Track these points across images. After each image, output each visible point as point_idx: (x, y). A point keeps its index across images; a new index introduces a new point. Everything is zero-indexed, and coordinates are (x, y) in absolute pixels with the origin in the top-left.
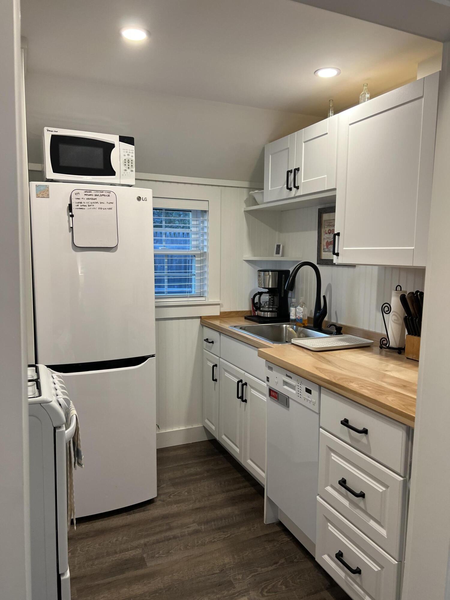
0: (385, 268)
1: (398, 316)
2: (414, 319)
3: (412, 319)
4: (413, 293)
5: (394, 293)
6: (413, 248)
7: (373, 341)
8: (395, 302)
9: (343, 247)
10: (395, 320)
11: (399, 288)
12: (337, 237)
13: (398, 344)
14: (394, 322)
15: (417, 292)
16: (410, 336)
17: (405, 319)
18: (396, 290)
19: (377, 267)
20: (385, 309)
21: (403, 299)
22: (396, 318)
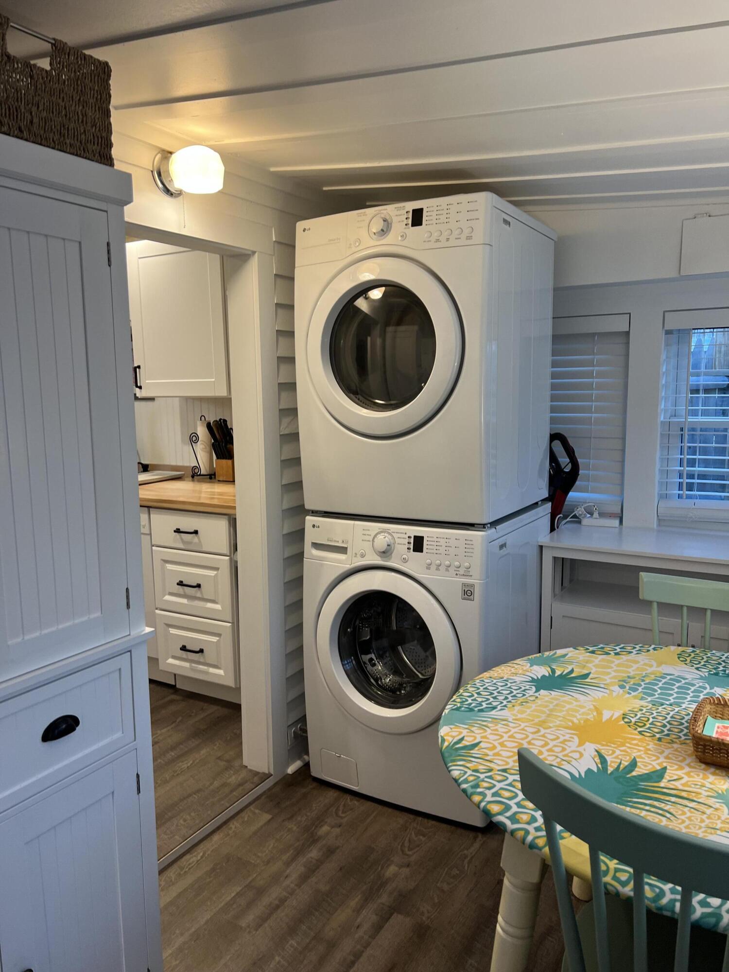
0: (187, 399)
1: (205, 444)
2: (221, 444)
3: (219, 444)
4: (217, 421)
5: (199, 423)
6: (213, 380)
7: (183, 473)
8: (202, 431)
9: (146, 380)
10: (203, 448)
11: (203, 418)
12: (137, 369)
13: (208, 470)
14: (202, 451)
15: (220, 419)
16: (220, 461)
17: (213, 445)
18: (201, 420)
19: (178, 399)
20: (193, 439)
21: (209, 426)
22: (204, 447)
